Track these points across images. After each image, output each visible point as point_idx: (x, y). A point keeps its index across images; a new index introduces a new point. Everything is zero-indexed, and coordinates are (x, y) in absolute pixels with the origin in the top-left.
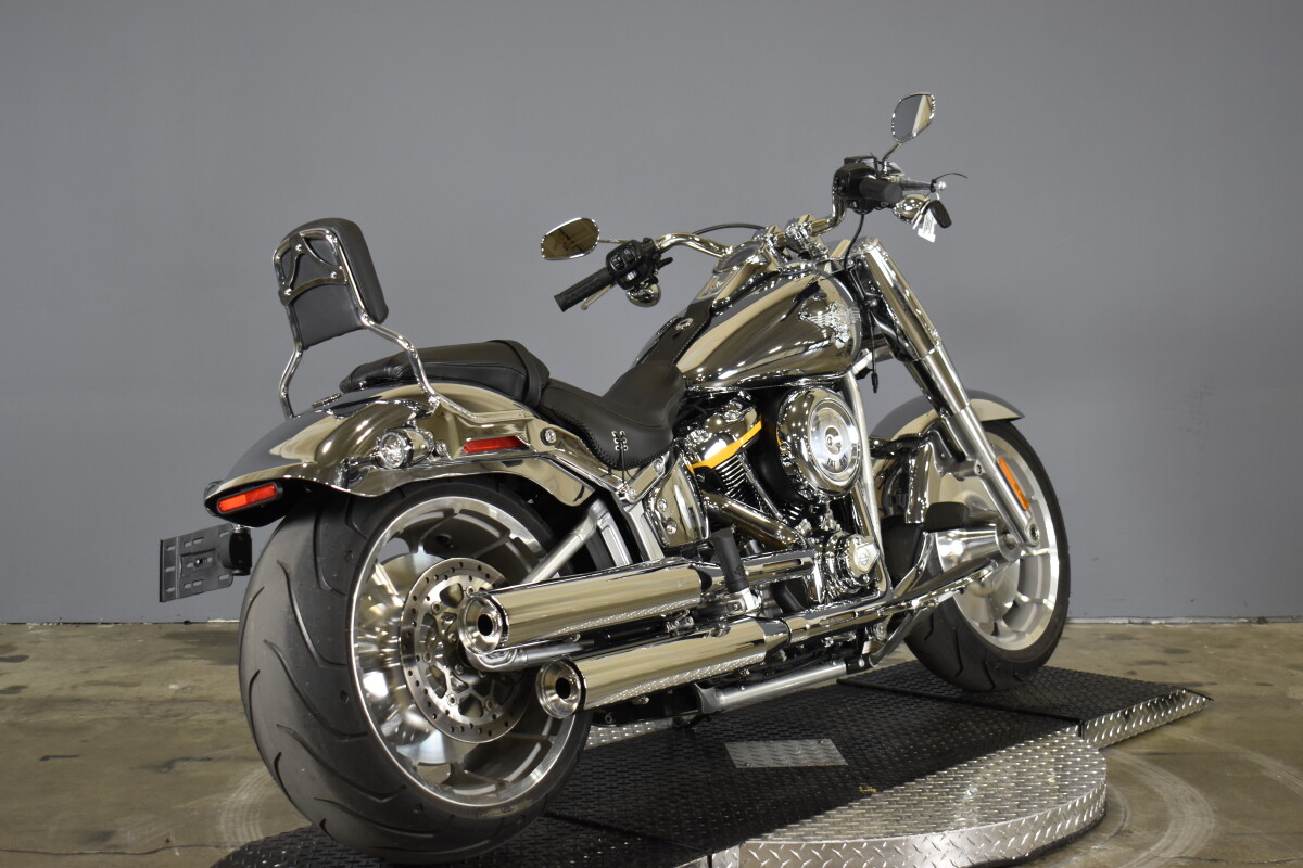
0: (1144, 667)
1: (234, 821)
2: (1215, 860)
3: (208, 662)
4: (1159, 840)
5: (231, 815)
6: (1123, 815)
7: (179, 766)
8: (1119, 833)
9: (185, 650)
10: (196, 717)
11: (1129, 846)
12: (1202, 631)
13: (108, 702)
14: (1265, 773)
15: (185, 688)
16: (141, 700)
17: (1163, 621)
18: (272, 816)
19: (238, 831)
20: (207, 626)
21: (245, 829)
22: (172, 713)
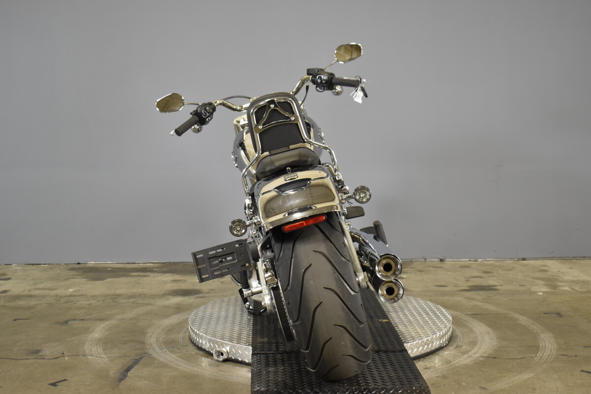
0: (473, 279)
1: (91, 345)
2: (495, 358)
3: (86, 280)
4: (473, 349)
5: (90, 343)
6: (459, 340)
7: (70, 323)
8: (457, 347)
9: (77, 275)
10: (79, 303)
11: (460, 352)
12: (498, 264)
13: (43, 297)
14: (519, 322)
15: (76, 291)
16: (57, 296)
17: (483, 260)
18: (107, 343)
19: (93, 349)
20: (87, 265)
21: (95, 348)
22: (69, 301)
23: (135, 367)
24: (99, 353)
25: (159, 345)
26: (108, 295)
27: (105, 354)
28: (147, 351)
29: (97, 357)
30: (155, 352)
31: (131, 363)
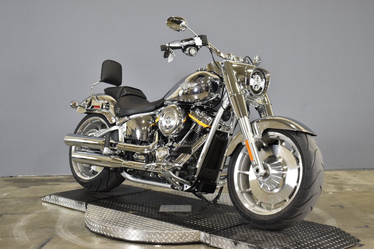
1: (18, 230)
3: (16, 187)
5: (17, 229)
7: (4, 216)
9: (10, 184)
10: (10, 203)
14: (314, 212)
15: (8, 195)
18: (29, 228)
19: (19, 233)
20: (17, 177)
21: (21, 232)
22: (4, 201)
23: (48, 244)
24: (23, 235)
25: (65, 229)
26: (31, 198)
27: (27, 236)
28: (56, 234)
29: (21, 238)
30: (62, 234)
31: (44, 242)
